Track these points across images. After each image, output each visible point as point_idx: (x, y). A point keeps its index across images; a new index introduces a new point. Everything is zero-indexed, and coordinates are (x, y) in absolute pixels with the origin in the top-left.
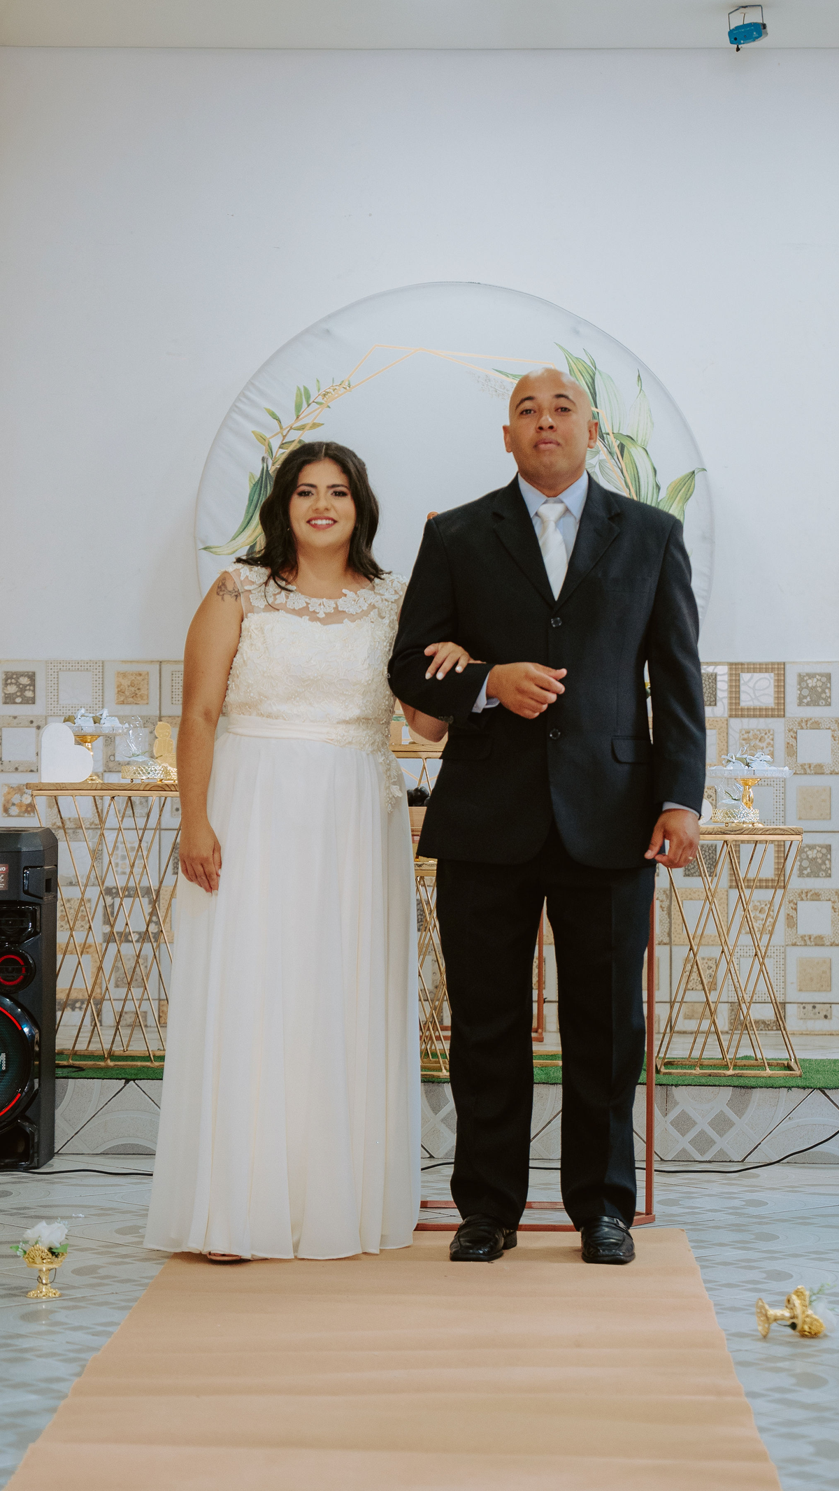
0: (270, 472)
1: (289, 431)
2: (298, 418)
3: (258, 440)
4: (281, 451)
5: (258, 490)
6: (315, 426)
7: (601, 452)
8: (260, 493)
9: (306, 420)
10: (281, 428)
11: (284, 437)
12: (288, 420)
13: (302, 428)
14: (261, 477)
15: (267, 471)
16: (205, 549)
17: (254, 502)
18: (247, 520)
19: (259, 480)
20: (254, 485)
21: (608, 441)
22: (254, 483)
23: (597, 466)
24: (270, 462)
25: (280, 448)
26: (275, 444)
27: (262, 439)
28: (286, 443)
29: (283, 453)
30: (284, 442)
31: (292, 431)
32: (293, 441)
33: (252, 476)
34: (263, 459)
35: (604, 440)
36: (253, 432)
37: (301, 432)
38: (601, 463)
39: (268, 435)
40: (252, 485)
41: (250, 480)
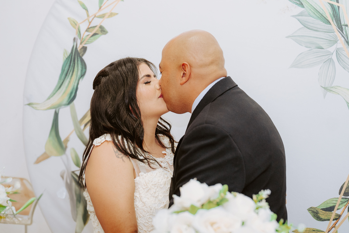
0: (79, 49)
1: (93, 19)
2: (100, 8)
3: (72, 24)
4: (87, 33)
5: (69, 62)
6: (112, 15)
7: (339, 42)
8: (70, 65)
9: (106, 10)
10: (88, 16)
11: (90, 23)
12: (93, 10)
13: (102, 16)
14: (72, 52)
15: (76, 48)
16: (29, 104)
17: (65, 72)
18: (59, 85)
19: (70, 55)
20: (67, 59)
21: (346, 32)
22: (66, 57)
23: (335, 54)
24: (79, 42)
25: (87, 31)
26: (83, 27)
27: (74, 24)
28: (91, 27)
29: (88, 35)
30: (90, 26)
31: (96, 19)
32: (96, 26)
33: (65, 51)
34: (74, 39)
35: (342, 31)
36: (69, 19)
37: (101, 20)
38: (337, 51)
39: (79, 21)
40: (65, 59)
41: (64, 55)
